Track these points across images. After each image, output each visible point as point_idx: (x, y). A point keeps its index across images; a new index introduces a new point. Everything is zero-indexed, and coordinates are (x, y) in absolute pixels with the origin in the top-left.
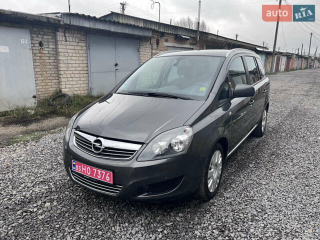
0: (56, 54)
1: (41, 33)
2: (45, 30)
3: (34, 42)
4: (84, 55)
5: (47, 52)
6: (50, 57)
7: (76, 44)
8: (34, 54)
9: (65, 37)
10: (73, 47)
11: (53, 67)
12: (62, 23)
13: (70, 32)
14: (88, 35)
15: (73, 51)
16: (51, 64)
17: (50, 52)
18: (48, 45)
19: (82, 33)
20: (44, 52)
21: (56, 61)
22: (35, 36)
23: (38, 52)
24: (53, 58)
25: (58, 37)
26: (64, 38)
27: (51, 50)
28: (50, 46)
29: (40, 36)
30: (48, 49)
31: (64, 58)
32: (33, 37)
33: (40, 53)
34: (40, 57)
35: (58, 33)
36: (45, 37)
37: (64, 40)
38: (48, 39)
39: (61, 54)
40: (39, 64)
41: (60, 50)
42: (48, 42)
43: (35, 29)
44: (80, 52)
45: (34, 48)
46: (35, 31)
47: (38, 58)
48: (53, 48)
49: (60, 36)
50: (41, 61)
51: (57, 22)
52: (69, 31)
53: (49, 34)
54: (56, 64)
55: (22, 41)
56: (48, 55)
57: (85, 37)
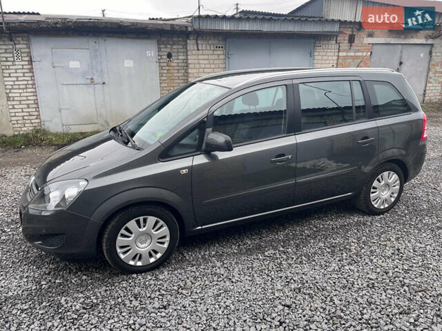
0: (187, 66)
1: (170, 43)
2: (175, 39)
3: (161, 54)
4: (221, 66)
5: (176, 64)
6: (179, 70)
7: (211, 52)
8: (161, 67)
9: (197, 44)
10: (206, 57)
11: (182, 81)
12: (190, 29)
13: (205, 38)
14: (228, 40)
15: (207, 62)
16: (180, 78)
17: (180, 64)
18: (178, 56)
19: (220, 39)
20: (172, 64)
21: (186, 74)
22: (162, 46)
23: (165, 64)
24: (183, 71)
25: (188, 46)
26: (195, 46)
27: (182, 61)
28: (180, 57)
29: (169, 46)
30: (177, 61)
31: (193, 71)
32: (161, 48)
33: (168, 66)
34: (167, 70)
35: (188, 41)
36: (174, 47)
37: (195, 48)
38: (178, 49)
39: (190, 66)
40: (165, 78)
41: (190, 61)
42: (178, 52)
43: (163, 39)
44: (216, 62)
45: (162, 61)
46: (163, 42)
47: (166, 71)
48: (184, 60)
49: (191, 44)
50: (169, 75)
51: (184, 29)
52: (202, 37)
53: (180, 43)
54: (186, 78)
55: (148, 54)
56: (177, 68)
57: (224, 43)
